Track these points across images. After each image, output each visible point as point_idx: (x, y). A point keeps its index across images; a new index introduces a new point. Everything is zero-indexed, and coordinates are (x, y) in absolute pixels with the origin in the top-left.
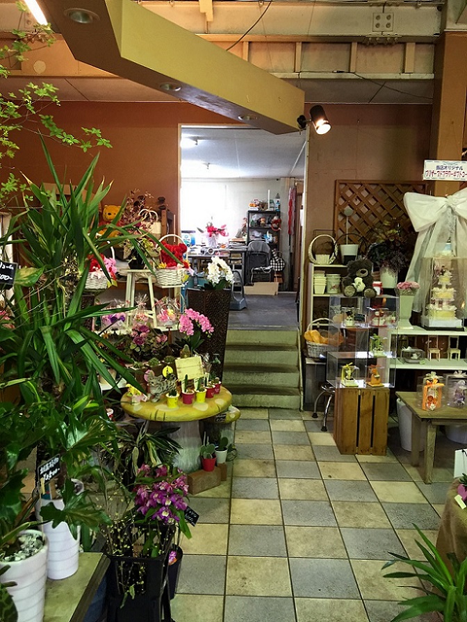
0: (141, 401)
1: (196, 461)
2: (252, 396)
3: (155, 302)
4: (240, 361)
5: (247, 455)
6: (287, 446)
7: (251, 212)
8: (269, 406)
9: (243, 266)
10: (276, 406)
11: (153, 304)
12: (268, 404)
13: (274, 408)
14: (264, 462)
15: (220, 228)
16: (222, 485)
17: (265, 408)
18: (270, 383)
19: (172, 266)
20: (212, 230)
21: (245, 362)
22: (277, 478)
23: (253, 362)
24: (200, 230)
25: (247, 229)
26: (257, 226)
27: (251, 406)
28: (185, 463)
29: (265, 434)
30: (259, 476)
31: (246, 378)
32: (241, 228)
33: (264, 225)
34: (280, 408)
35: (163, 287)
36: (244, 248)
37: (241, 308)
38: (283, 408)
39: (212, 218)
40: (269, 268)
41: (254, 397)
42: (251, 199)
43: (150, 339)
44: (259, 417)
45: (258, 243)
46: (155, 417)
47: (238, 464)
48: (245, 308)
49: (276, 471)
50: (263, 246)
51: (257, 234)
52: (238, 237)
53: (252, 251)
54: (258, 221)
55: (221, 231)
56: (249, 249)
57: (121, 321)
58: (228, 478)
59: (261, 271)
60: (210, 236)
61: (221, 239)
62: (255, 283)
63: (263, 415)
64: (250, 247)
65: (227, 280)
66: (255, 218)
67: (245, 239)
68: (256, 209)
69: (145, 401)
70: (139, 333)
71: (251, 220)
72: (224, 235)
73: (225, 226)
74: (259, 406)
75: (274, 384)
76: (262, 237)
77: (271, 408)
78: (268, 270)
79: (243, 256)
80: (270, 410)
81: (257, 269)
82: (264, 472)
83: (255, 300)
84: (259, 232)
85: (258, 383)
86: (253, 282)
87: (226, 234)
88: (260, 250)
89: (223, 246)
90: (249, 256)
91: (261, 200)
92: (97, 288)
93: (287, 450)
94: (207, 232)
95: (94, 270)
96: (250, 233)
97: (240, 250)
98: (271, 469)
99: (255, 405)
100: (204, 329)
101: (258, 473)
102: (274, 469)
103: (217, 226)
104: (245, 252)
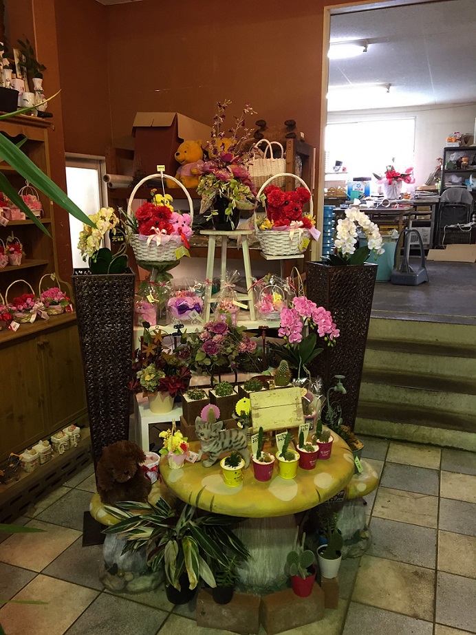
0: (185, 461)
1: (282, 570)
2: (416, 427)
3: (253, 283)
4: (403, 368)
5: (388, 549)
6: (464, 539)
7: (448, 150)
8: (443, 444)
9: (433, 224)
10: (455, 446)
11: (249, 285)
12: (442, 441)
13: (452, 448)
14: (416, 573)
15: (404, 173)
16: (326, 621)
17: (437, 446)
18: (449, 407)
19: (282, 225)
20: (393, 176)
21: (410, 369)
22: (434, 623)
23: (423, 370)
24: (376, 176)
25: (442, 174)
26: (457, 168)
27: (414, 440)
28: (260, 575)
29: (428, 503)
30: (399, 609)
31: (409, 396)
32: (434, 171)
33: (467, 166)
34: (462, 450)
35: (269, 258)
36: (435, 199)
37: (418, 282)
38: (466, 451)
39: (393, 160)
40: (469, 225)
41: (419, 428)
42: (450, 131)
43: (227, 346)
44: (424, 464)
45: (456, 192)
46: (197, 502)
47: (367, 567)
48: (425, 282)
49: (434, 602)
50: (463, 195)
51: (455, 179)
52: (430, 183)
53: (446, 203)
54: (457, 162)
55: (405, 177)
56: (443, 200)
57: (194, 311)
58: (342, 603)
59: (458, 229)
60: (390, 184)
61: (405, 188)
62: (448, 246)
63: (431, 459)
64: (445, 197)
65: (370, 248)
66: (453, 157)
67: (438, 185)
68: (456, 145)
69: (193, 461)
70: (213, 334)
71: (448, 160)
72: (409, 182)
73: (411, 169)
74: (426, 442)
75: (456, 409)
76: (463, 183)
77: (446, 447)
78: (468, 228)
79: (434, 209)
80: (445, 450)
81: (452, 226)
82: (411, 598)
83: (443, 270)
84: (458, 176)
85: (430, 406)
86: (445, 243)
87: (412, 181)
88: (459, 201)
89: (406, 196)
90: (442, 208)
91: (464, 132)
92: (160, 259)
93: (463, 548)
94: (386, 179)
95: (153, 232)
96: (446, 177)
97: (432, 201)
98: (426, 594)
99: (420, 441)
100: (321, 333)
101: (398, 600)
102: (431, 597)
103: (400, 170)
104: (437, 204)
